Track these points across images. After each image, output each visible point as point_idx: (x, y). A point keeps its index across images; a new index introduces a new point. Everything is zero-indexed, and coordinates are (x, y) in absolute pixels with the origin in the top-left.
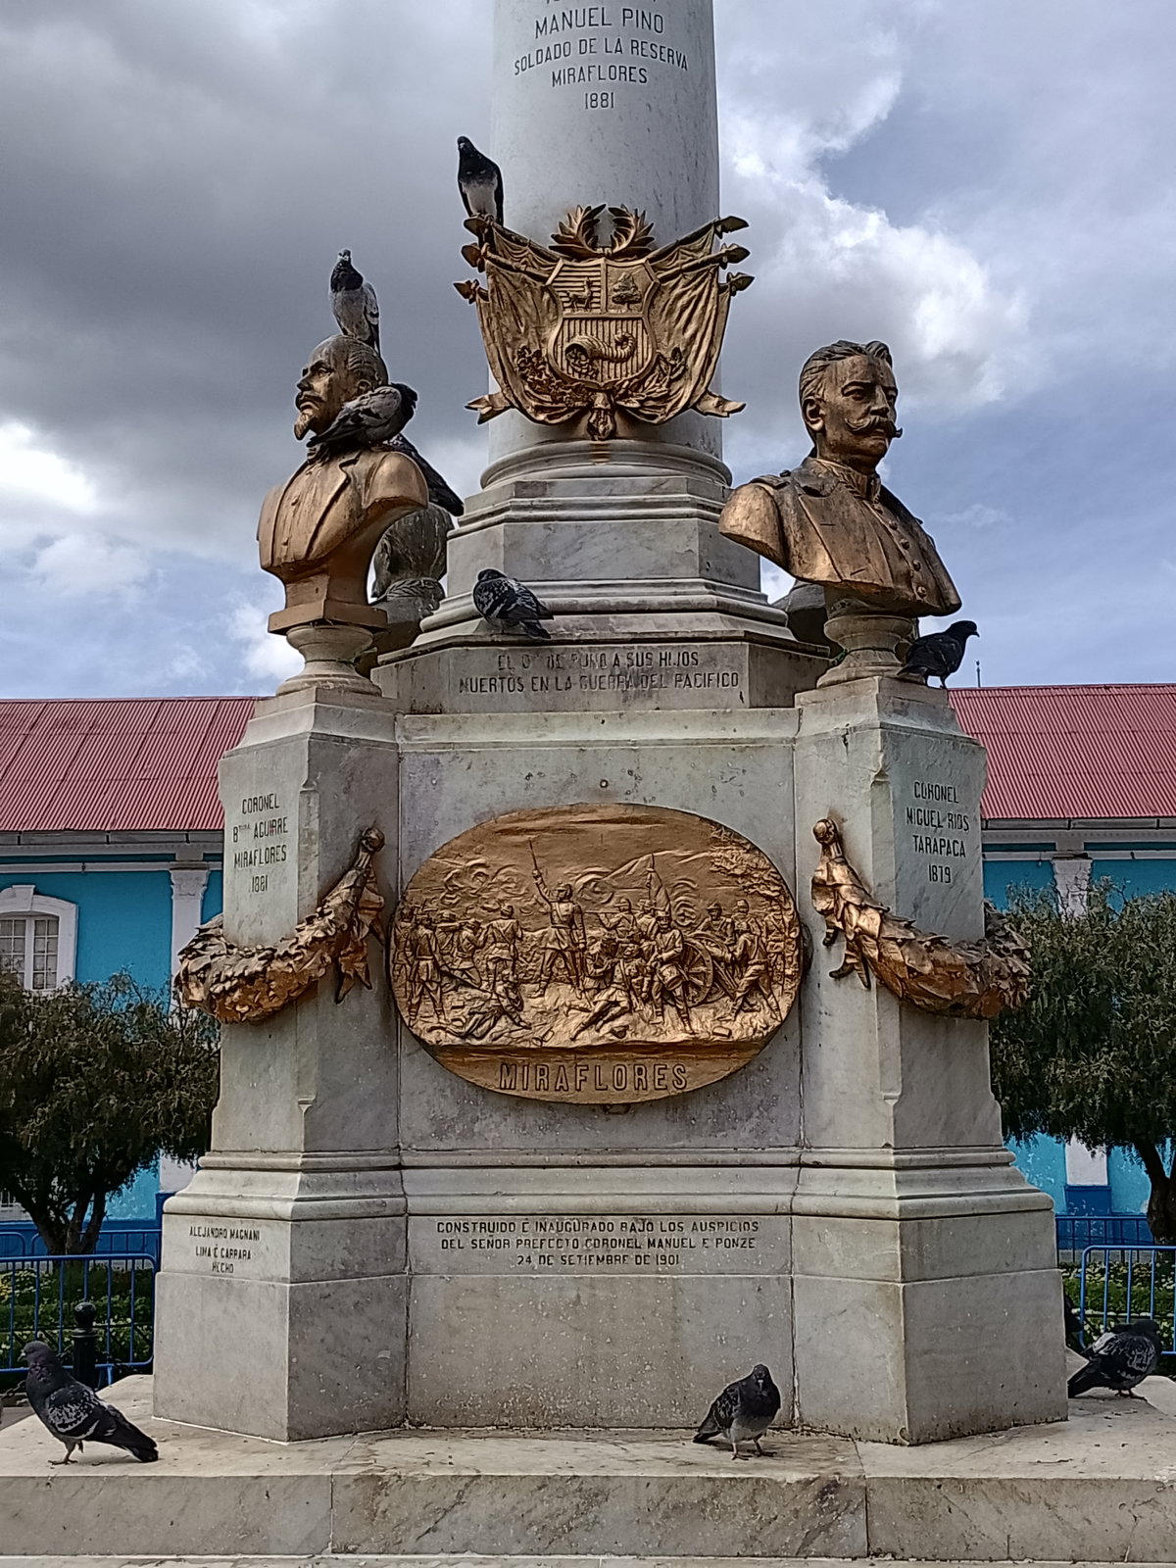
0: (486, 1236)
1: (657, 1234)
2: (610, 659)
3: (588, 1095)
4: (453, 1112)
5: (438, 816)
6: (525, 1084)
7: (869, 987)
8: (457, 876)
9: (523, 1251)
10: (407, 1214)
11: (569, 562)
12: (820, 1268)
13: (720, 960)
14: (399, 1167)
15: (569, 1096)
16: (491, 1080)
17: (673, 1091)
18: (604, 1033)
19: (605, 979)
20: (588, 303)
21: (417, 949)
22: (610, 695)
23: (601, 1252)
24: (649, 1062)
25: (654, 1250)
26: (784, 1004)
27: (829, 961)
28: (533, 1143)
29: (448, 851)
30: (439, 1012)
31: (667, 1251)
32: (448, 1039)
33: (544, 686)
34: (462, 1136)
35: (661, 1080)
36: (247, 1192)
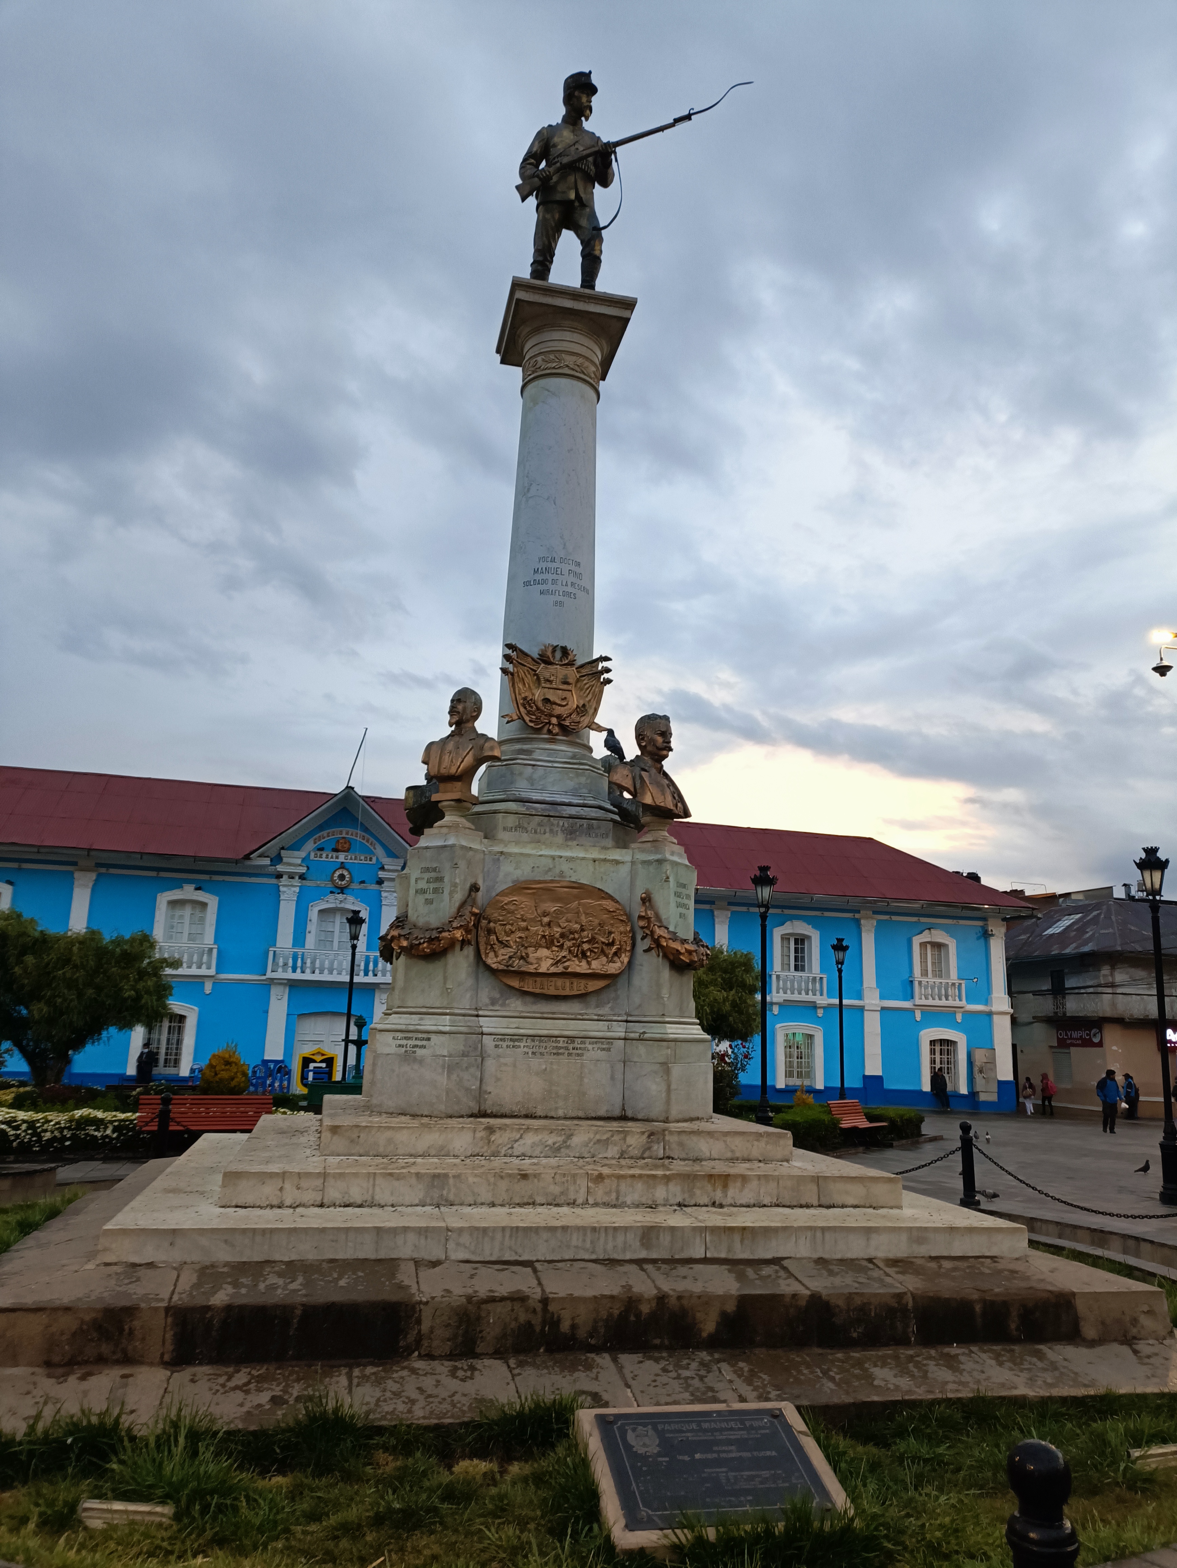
0: (512, 1043)
1: (576, 1045)
2: (561, 823)
3: (552, 991)
4: (497, 996)
5: (498, 880)
6: (529, 986)
7: (659, 956)
8: (506, 904)
9: (526, 1050)
10: (482, 1034)
11: (541, 783)
12: (636, 1059)
13: (603, 943)
14: (477, 1016)
15: (545, 991)
16: (515, 983)
17: (584, 992)
18: (560, 969)
19: (561, 947)
20: (551, 682)
21: (490, 932)
22: (560, 838)
23: (555, 1051)
24: (575, 981)
25: (575, 1051)
26: (626, 960)
27: (642, 945)
28: (529, 1009)
29: (502, 893)
30: (496, 956)
31: (579, 1052)
32: (501, 967)
33: (536, 832)
34: (502, 1005)
35: (579, 987)
36: (422, 1022)
